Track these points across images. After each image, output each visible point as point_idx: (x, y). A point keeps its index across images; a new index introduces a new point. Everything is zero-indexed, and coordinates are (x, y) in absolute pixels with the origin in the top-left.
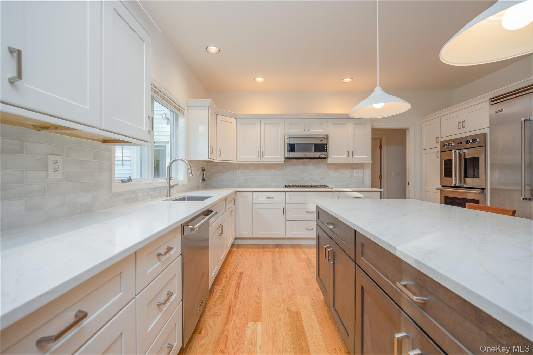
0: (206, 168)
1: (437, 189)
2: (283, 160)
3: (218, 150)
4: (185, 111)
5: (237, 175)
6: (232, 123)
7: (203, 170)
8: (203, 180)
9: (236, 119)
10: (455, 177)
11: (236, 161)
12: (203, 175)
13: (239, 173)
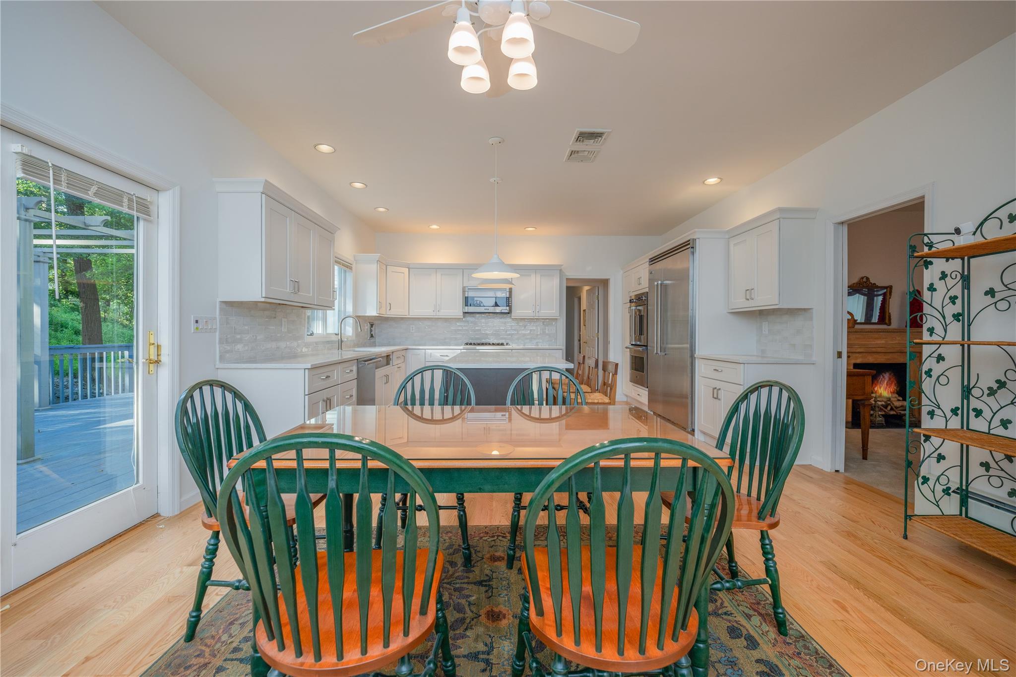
0: (376, 322)
1: (627, 348)
2: (462, 314)
3: (388, 304)
4: (354, 266)
5: (411, 331)
6: (403, 273)
7: (372, 325)
8: (372, 336)
9: (409, 268)
10: (641, 333)
11: (409, 315)
12: (371, 331)
13: (414, 328)
